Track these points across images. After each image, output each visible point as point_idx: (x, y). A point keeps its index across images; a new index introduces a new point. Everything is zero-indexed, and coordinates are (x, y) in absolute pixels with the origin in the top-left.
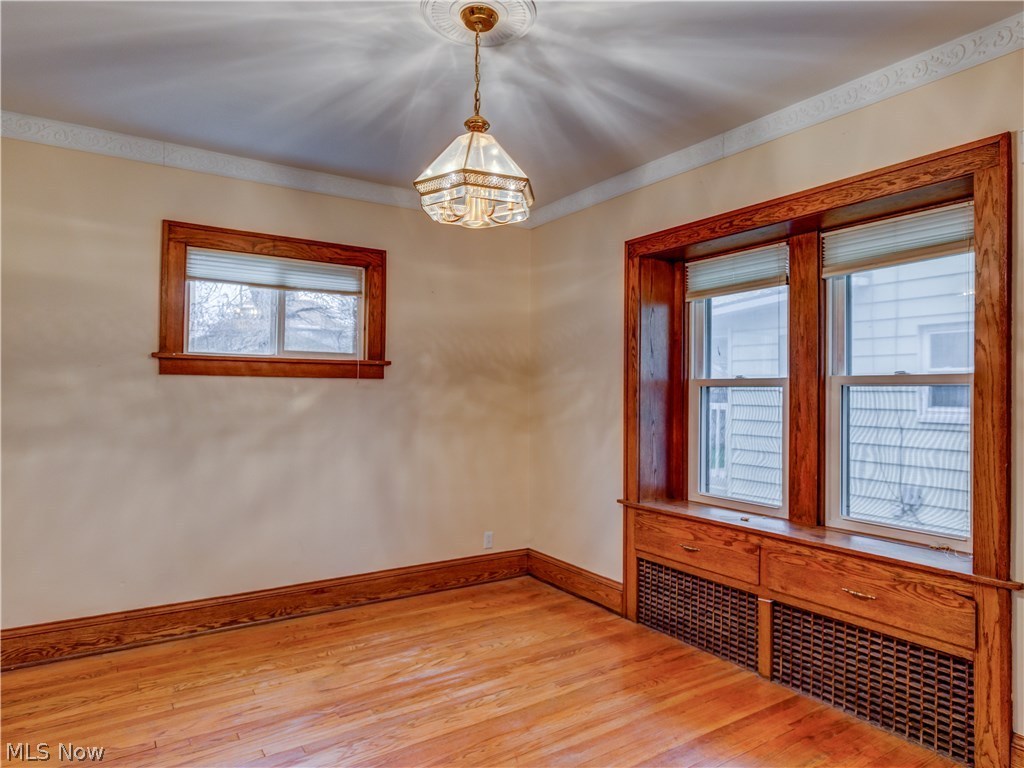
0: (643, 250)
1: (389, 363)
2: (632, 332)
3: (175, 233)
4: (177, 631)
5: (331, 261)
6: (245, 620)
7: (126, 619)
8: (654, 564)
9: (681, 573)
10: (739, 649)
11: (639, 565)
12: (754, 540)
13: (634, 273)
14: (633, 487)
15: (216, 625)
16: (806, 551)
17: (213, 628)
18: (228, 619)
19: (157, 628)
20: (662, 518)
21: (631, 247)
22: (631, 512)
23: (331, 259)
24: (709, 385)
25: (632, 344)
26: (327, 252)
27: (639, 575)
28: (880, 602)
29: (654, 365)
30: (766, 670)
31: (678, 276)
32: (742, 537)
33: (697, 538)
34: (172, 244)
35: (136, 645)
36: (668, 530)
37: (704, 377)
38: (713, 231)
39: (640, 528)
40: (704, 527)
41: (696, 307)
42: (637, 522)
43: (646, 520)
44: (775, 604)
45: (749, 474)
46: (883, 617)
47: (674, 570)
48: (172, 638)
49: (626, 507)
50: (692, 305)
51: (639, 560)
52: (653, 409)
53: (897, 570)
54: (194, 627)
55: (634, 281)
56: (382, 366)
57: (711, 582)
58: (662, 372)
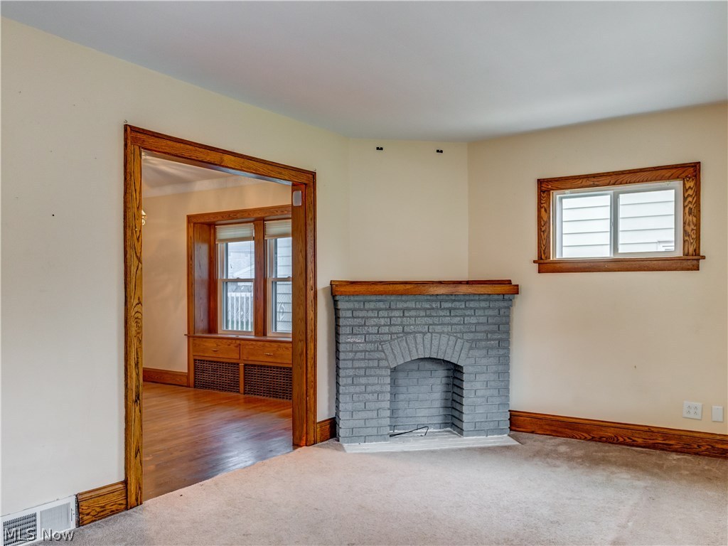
0: (195, 220)
2: (190, 257)
8: (201, 360)
9: (212, 362)
10: (233, 387)
11: (195, 363)
12: (238, 342)
13: (191, 230)
14: (192, 329)
16: (254, 343)
20: (204, 339)
21: (189, 217)
22: (191, 339)
24: (227, 281)
25: (191, 262)
27: (195, 367)
28: (274, 356)
29: (201, 272)
30: (242, 391)
31: (212, 231)
32: (234, 341)
33: (218, 345)
36: (207, 344)
37: (225, 278)
38: (223, 217)
39: (195, 345)
40: (221, 340)
41: (220, 246)
42: (194, 343)
43: (197, 341)
44: (245, 365)
45: (244, 320)
46: (275, 361)
47: (209, 361)
49: (189, 337)
50: (219, 245)
51: (195, 360)
52: (201, 293)
53: (279, 344)
55: (191, 234)
57: (223, 363)
58: (205, 275)
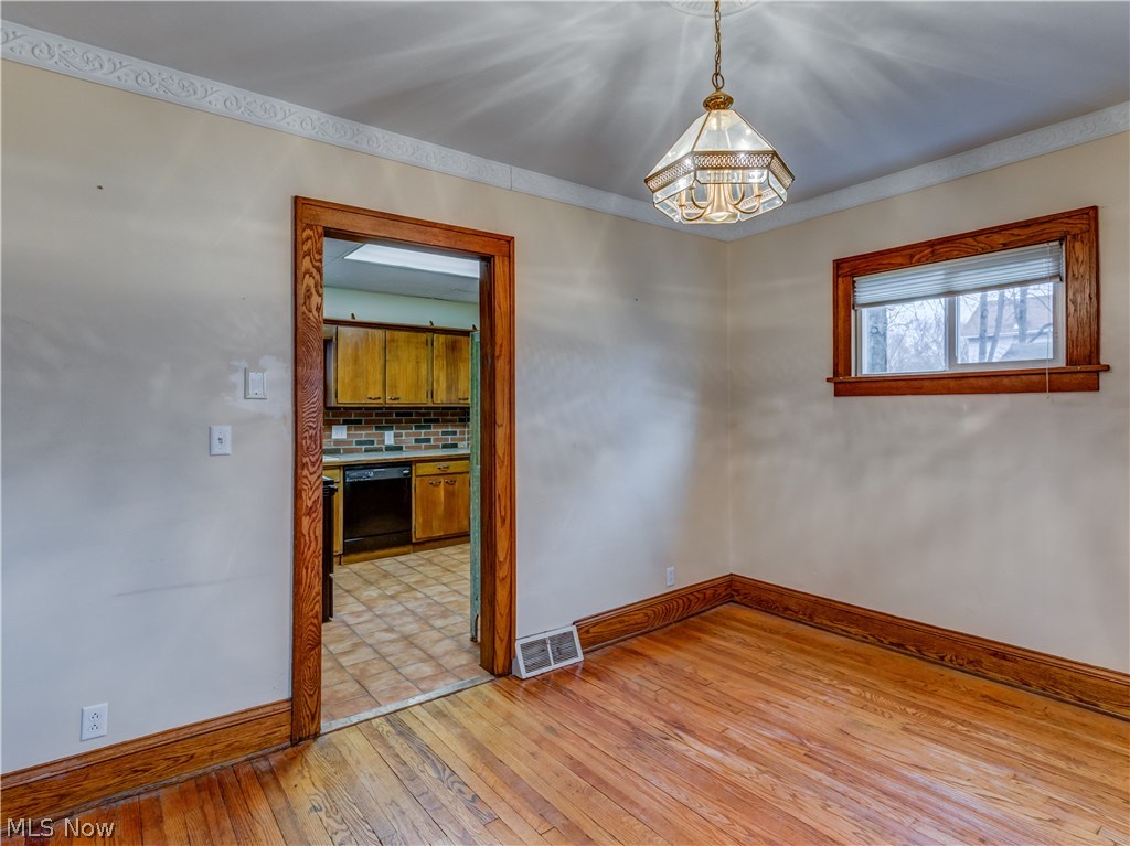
1: (1107, 368)
3: (842, 269)
4: (853, 630)
5: (1005, 246)
6: (912, 649)
7: (816, 603)
15: (885, 641)
17: (882, 642)
18: (895, 640)
19: (838, 620)
23: (1004, 244)
26: (999, 239)
34: (840, 279)
35: (820, 627)
48: (848, 635)
54: (866, 634)
56: (1097, 372)
